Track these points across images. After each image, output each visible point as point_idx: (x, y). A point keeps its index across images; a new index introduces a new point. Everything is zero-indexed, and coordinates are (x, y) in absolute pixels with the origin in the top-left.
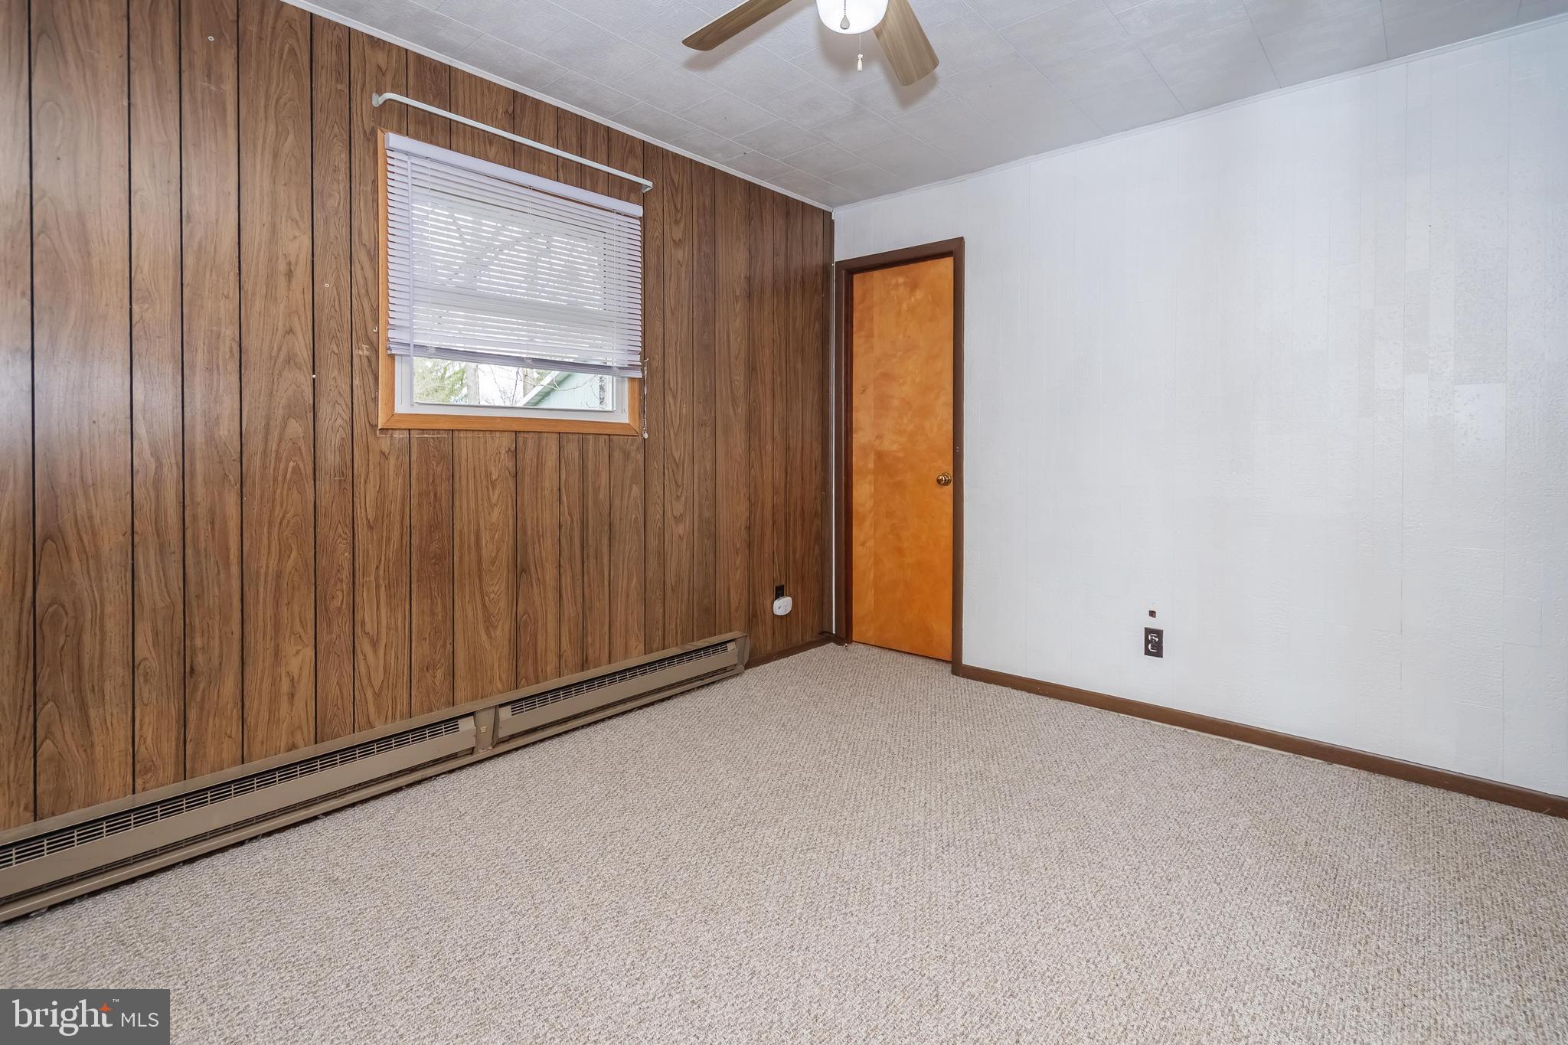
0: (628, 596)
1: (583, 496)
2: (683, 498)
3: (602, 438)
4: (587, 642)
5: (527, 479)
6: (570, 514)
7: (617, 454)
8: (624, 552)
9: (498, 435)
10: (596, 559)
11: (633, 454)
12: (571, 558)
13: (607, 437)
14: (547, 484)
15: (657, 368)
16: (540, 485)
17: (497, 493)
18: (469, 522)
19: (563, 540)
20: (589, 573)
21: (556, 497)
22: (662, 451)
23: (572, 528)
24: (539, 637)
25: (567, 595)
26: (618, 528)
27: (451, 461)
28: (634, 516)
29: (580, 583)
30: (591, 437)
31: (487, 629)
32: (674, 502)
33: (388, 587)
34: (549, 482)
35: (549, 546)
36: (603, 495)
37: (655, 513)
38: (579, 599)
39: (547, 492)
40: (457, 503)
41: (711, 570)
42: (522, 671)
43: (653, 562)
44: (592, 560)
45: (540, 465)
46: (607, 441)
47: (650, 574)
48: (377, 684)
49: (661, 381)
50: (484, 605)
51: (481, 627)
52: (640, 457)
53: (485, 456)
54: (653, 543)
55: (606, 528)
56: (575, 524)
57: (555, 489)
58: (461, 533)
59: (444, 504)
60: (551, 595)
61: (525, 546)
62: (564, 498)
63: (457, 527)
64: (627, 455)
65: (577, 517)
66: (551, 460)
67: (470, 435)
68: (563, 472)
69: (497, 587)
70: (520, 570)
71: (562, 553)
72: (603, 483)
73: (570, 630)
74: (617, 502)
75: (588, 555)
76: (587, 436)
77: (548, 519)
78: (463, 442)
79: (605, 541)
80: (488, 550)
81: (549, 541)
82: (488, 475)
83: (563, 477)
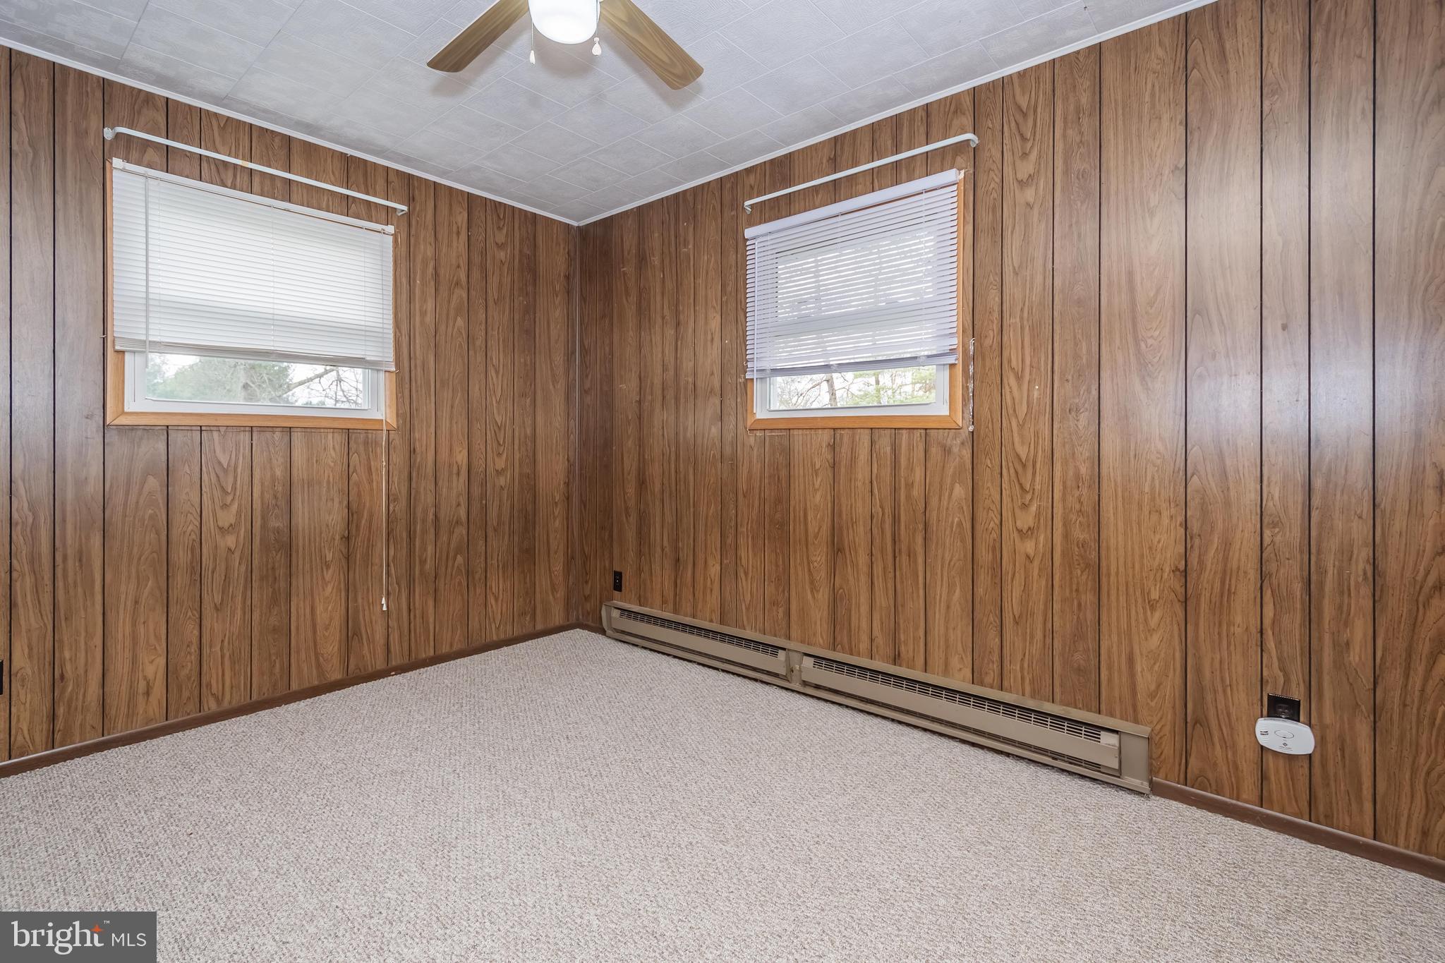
0: (948, 607)
1: (895, 490)
2: (1034, 508)
3: (917, 433)
4: (899, 639)
5: (843, 470)
6: (882, 507)
7: (934, 450)
8: (943, 558)
9: (820, 431)
10: (909, 556)
11: (955, 450)
12: (883, 551)
13: (923, 431)
14: (860, 476)
15: (991, 347)
16: (853, 477)
17: (819, 480)
18: (800, 501)
19: (875, 531)
20: (901, 569)
21: (868, 487)
22: (998, 447)
23: (883, 521)
24: (853, 612)
25: (879, 583)
26: (935, 529)
27: (788, 452)
28: (956, 520)
29: (891, 575)
30: (904, 431)
31: (812, 591)
32: (1017, 511)
33: (753, 538)
34: (862, 473)
35: (861, 530)
36: (917, 492)
37: (988, 520)
38: (891, 592)
39: (859, 484)
40: (792, 485)
41: (1090, 615)
42: (838, 639)
43: (984, 579)
44: (904, 558)
45: (853, 460)
46: (923, 435)
47: (980, 591)
48: (748, 602)
49: (997, 362)
50: (809, 570)
51: (807, 587)
52: (967, 454)
53: (811, 449)
54: (984, 556)
55: (921, 526)
56: (887, 516)
57: (867, 482)
58: (794, 507)
59: (784, 485)
60: (864, 579)
61: (841, 529)
62: (876, 491)
63: (792, 503)
64: (947, 451)
65: (888, 511)
66: (863, 454)
67: (800, 432)
68: (875, 466)
69: (820, 557)
70: (837, 549)
71: (874, 543)
72: (917, 479)
73: (881, 619)
74: (934, 502)
75: (900, 550)
76: (901, 431)
77: (861, 510)
78: (796, 438)
79: (919, 540)
80: (813, 527)
81: (862, 528)
82: (813, 465)
83: (875, 471)
